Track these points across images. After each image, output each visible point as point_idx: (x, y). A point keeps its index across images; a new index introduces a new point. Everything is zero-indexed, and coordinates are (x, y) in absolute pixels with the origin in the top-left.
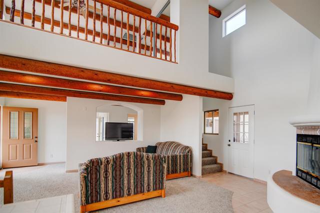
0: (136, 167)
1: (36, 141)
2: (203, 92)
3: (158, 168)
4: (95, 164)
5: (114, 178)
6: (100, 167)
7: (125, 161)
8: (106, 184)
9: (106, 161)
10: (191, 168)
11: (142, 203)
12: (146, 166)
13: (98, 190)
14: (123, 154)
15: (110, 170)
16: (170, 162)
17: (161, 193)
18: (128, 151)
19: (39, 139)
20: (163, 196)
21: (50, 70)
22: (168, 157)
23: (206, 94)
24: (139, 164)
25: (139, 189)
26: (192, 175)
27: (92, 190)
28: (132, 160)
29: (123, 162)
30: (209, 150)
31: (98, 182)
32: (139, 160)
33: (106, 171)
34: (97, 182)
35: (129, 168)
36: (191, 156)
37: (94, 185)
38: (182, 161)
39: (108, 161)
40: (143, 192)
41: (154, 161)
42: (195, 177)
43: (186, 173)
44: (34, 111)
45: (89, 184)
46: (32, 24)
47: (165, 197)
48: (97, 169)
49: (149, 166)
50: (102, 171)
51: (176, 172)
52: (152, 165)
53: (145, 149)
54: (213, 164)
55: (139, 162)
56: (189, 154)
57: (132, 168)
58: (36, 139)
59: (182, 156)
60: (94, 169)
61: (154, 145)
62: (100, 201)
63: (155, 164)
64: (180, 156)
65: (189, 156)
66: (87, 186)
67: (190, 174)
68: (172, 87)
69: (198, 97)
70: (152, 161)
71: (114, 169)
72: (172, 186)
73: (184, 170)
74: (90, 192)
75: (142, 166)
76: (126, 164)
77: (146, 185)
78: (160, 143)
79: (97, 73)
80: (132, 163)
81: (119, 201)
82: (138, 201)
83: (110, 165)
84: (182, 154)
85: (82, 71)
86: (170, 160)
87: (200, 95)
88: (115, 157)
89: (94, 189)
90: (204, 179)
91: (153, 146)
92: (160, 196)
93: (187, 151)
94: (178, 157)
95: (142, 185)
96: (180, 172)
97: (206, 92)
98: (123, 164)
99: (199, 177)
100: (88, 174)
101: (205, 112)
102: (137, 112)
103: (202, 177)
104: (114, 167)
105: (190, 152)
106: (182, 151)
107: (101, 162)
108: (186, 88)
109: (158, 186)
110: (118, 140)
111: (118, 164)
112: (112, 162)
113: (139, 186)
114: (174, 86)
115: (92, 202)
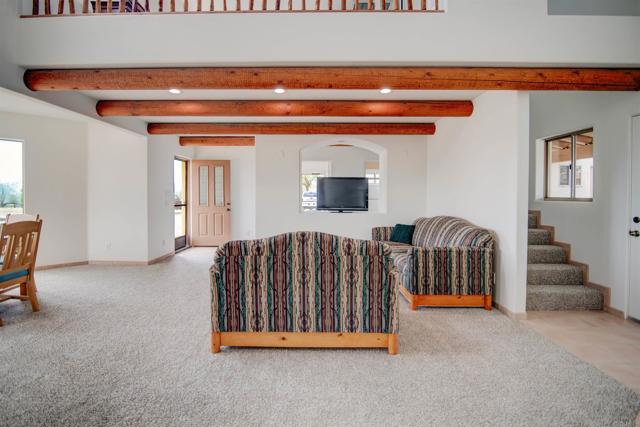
0: (320, 268)
1: (229, 210)
2: (529, 76)
3: (376, 277)
4: (235, 252)
5: (272, 285)
6: (243, 259)
7: (295, 253)
8: (256, 298)
9: (255, 248)
10: (493, 287)
11: (333, 354)
12: (344, 269)
13: (241, 308)
14: (290, 235)
15: (263, 269)
16: (431, 265)
17: (387, 342)
18: (302, 230)
19: (232, 207)
20: (391, 351)
21: (184, 80)
22: (426, 253)
23: (540, 79)
24: (328, 263)
25: (328, 322)
26: (494, 305)
27: (229, 304)
28: (310, 251)
29: (290, 254)
30: (558, 244)
31: (241, 291)
32: (326, 251)
33: (256, 269)
34: (238, 290)
35: (304, 269)
36: (494, 256)
37: (233, 295)
38: (465, 266)
39: (258, 249)
40: (338, 330)
41: (365, 259)
42: (503, 312)
43: (479, 299)
44: (226, 164)
45: (225, 292)
46: (158, 7)
47: (395, 354)
48: (238, 263)
49: (352, 269)
50: (248, 269)
51: (447, 291)
52: (360, 268)
53: (389, 231)
54: (570, 284)
55: (328, 257)
56: (488, 250)
57: (311, 269)
58: (228, 207)
59: (464, 254)
60: (232, 263)
61: (411, 224)
62: (244, 330)
63: (368, 268)
64: (459, 253)
65: (487, 255)
66: (220, 295)
67: (489, 303)
68: (428, 74)
69: (515, 93)
70: (360, 258)
71: (272, 268)
72: (429, 325)
73: (472, 291)
74: (225, 308)
75: (335, 267)
76: (296, 259)
77: (344, 315)
78: (422, 221)
79: (256, 70)
80: (311, 258)
81: (284, 339)
82: (328, 349)
83: (263, 257)
84: (464, 249)
85: (232, 72)
86: (431, 261)
87: (520, 85)
88: (273, 241)
89: (233, 304)
90: (532, 323)
91: (408, 226)
92: (385, 349)
93: (480, 241)
94: (454, 254)
95: (336, 314)
96: (460, 293)
97: (541, 75)
98: (290, 259)
99: (518, 316)
100: (221, 270)
101: (547, 142)
102: (377, 156)
103: (529, 318)
104: (272, 262)
105: (490, 245)
106: (468, 241)
107: (245, 249)
108: (472, 72)
109: (376, 323)
110: (341, 211)
111: (280, 257)
112: (266, 253)
113: (328, 315)
114: (432, 71)
115: (230, 329)
